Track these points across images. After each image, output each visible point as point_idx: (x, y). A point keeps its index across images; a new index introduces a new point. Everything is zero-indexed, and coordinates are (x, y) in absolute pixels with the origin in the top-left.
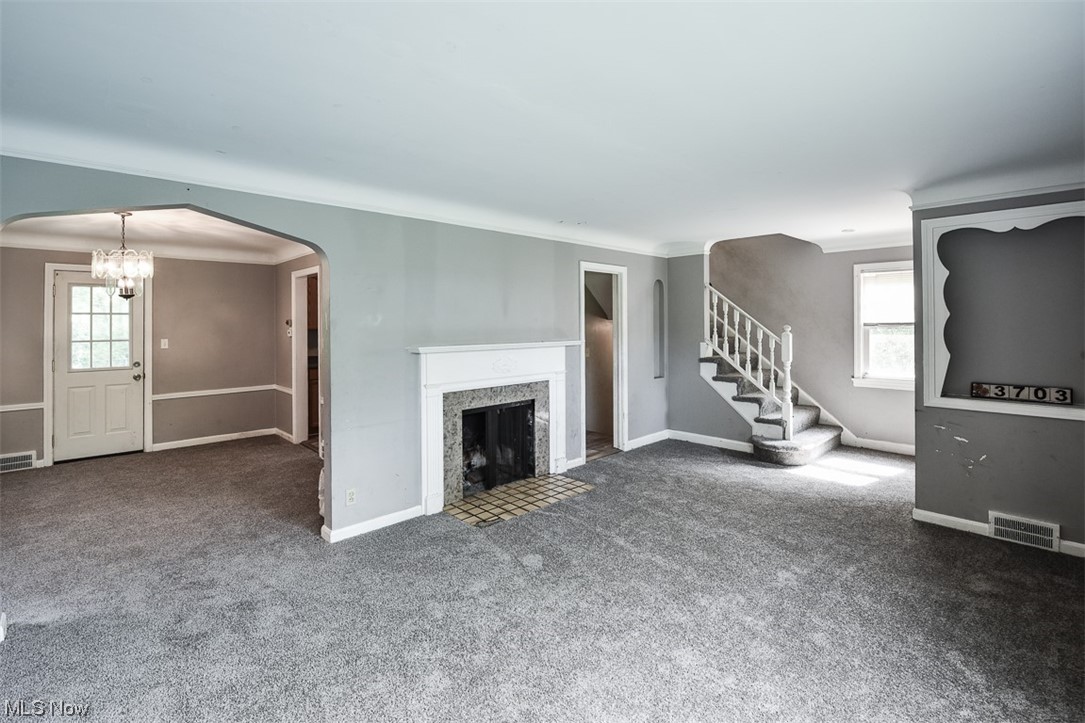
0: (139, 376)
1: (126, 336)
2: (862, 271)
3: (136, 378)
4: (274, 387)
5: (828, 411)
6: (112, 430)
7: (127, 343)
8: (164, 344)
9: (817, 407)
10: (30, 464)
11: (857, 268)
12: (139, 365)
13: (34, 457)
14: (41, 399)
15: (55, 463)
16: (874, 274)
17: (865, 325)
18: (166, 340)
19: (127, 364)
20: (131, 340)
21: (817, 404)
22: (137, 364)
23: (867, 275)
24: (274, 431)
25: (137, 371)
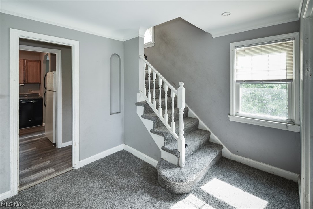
2: (236, 47)
5: (215, 134)
9: (209, 132)
11: (232, 45)
16: (243, 48)
17: (237, 81)
21: (209, 129)
23: (238, 49)
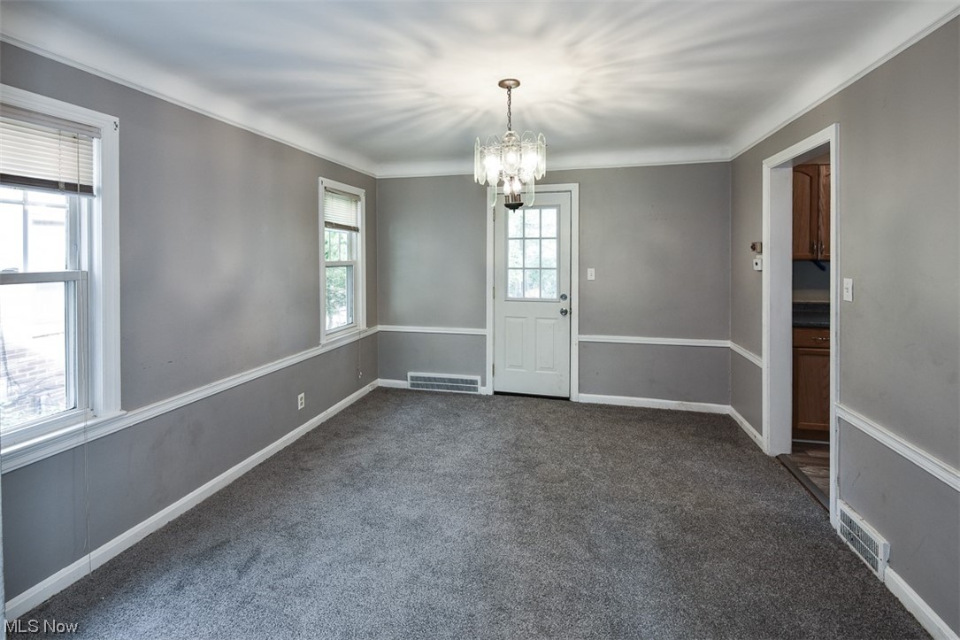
0: (566, 312)
1: (554, 265)
3: (564, 312)
4: (728, 343)
6: (542, 368)
7: (555, 271)
8: (591, 274)
10: (476, 389)
12: (566, 298)
13: (479, 383)
14: (483, 326)
15: (496, 393)
18: (593, 270)
19: (555, 296)
20: (559, 269)
22: (563, 297)
24: (727, 409)
25: (564, 305)
